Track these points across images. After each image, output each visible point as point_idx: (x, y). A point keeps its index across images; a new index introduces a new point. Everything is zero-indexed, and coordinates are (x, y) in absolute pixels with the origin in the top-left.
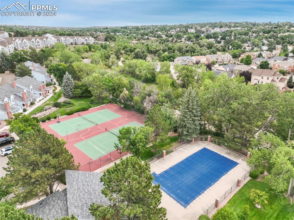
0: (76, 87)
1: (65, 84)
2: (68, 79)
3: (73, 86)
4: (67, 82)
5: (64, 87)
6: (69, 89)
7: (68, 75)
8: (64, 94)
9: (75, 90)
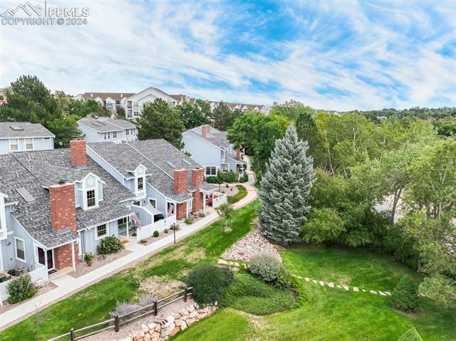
0: (321, 199)
1: (276, 176)
2: (294, 156)
3: (308, 192)
4: (284, 168)
5: (269, 189)
6: (287, 203)
7: (293, 139)
8: (263, 221)
9: (315, 210)
